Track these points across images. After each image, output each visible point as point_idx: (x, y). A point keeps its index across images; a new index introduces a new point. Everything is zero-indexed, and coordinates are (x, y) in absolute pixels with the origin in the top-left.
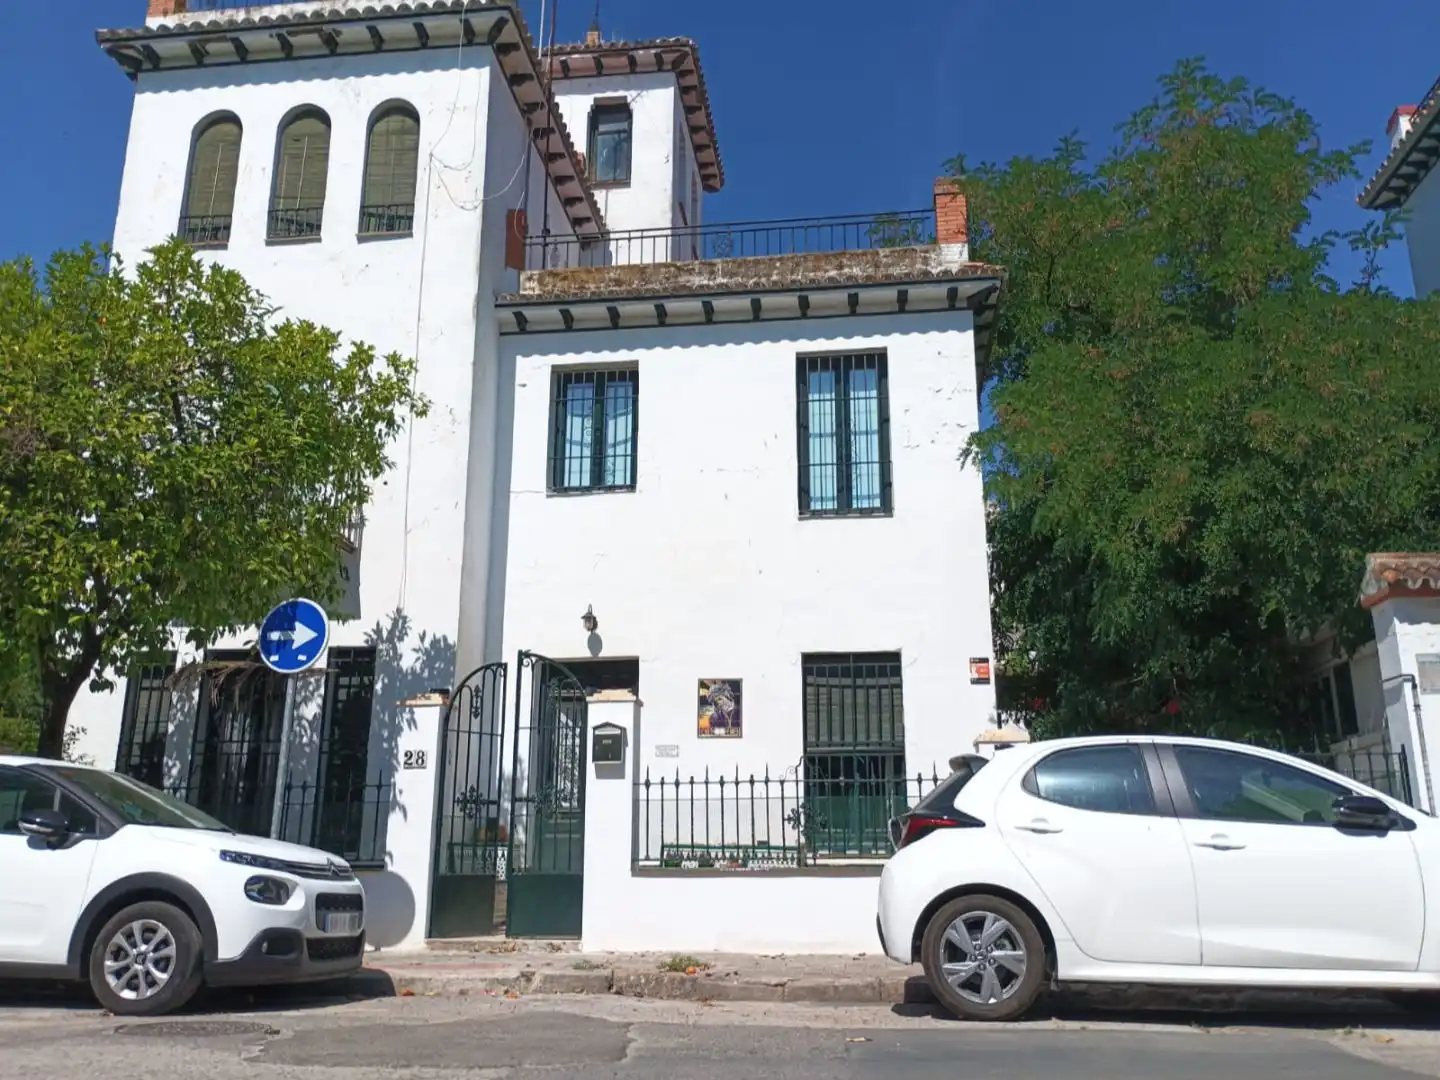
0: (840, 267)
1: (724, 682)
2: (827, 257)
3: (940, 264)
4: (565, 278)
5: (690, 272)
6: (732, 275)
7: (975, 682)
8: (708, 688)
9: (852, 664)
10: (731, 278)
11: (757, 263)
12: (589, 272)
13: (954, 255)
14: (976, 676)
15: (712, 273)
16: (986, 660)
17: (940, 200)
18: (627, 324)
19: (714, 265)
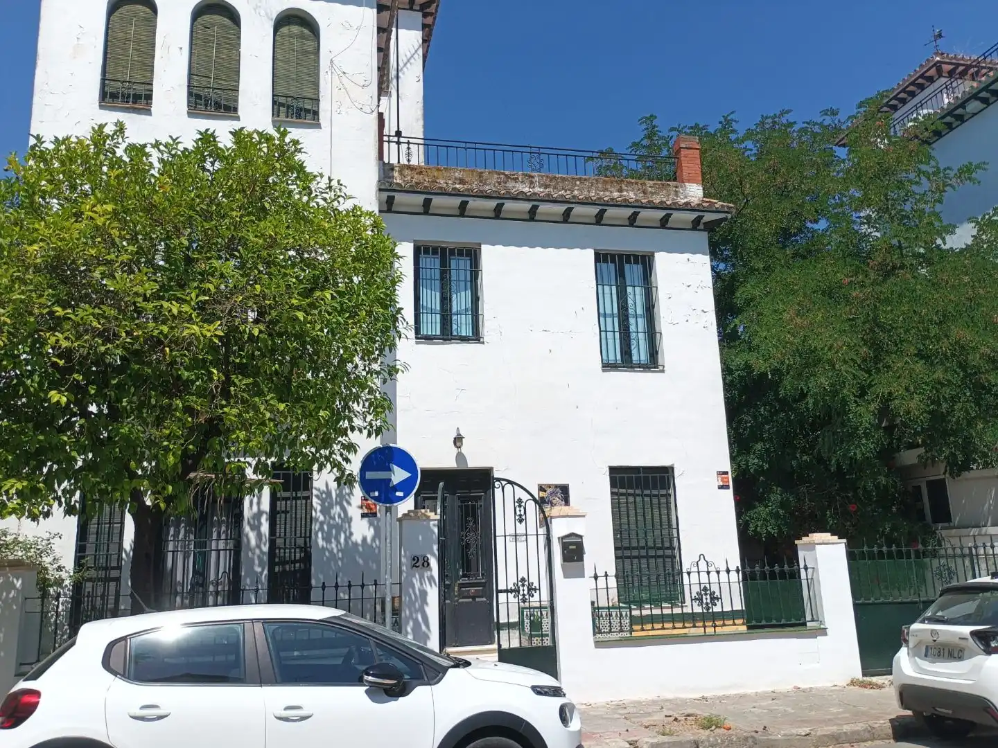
0: (621, 190)
1: (556, 486)
2: (612, 182)
3: (686, 197)
4: (421, 173)
5: (516, 180)
6: (546, 186)
7: (721, 487)
8: (545, 491)
9: (642, 475)
10: (546, 188)
11: (563, 179)
12: (439, 170)
13: (694, 192)
14: (721, 484)
15: (532, 183)
16: (726, 473)
17: (683, 152)
18: (471, 215)
19: (533, 177)
